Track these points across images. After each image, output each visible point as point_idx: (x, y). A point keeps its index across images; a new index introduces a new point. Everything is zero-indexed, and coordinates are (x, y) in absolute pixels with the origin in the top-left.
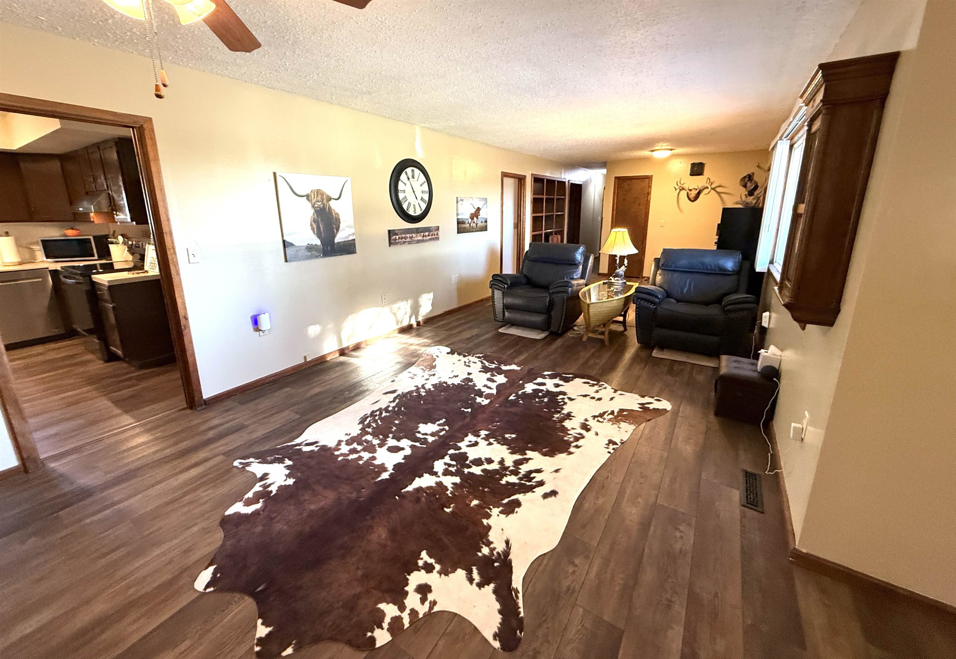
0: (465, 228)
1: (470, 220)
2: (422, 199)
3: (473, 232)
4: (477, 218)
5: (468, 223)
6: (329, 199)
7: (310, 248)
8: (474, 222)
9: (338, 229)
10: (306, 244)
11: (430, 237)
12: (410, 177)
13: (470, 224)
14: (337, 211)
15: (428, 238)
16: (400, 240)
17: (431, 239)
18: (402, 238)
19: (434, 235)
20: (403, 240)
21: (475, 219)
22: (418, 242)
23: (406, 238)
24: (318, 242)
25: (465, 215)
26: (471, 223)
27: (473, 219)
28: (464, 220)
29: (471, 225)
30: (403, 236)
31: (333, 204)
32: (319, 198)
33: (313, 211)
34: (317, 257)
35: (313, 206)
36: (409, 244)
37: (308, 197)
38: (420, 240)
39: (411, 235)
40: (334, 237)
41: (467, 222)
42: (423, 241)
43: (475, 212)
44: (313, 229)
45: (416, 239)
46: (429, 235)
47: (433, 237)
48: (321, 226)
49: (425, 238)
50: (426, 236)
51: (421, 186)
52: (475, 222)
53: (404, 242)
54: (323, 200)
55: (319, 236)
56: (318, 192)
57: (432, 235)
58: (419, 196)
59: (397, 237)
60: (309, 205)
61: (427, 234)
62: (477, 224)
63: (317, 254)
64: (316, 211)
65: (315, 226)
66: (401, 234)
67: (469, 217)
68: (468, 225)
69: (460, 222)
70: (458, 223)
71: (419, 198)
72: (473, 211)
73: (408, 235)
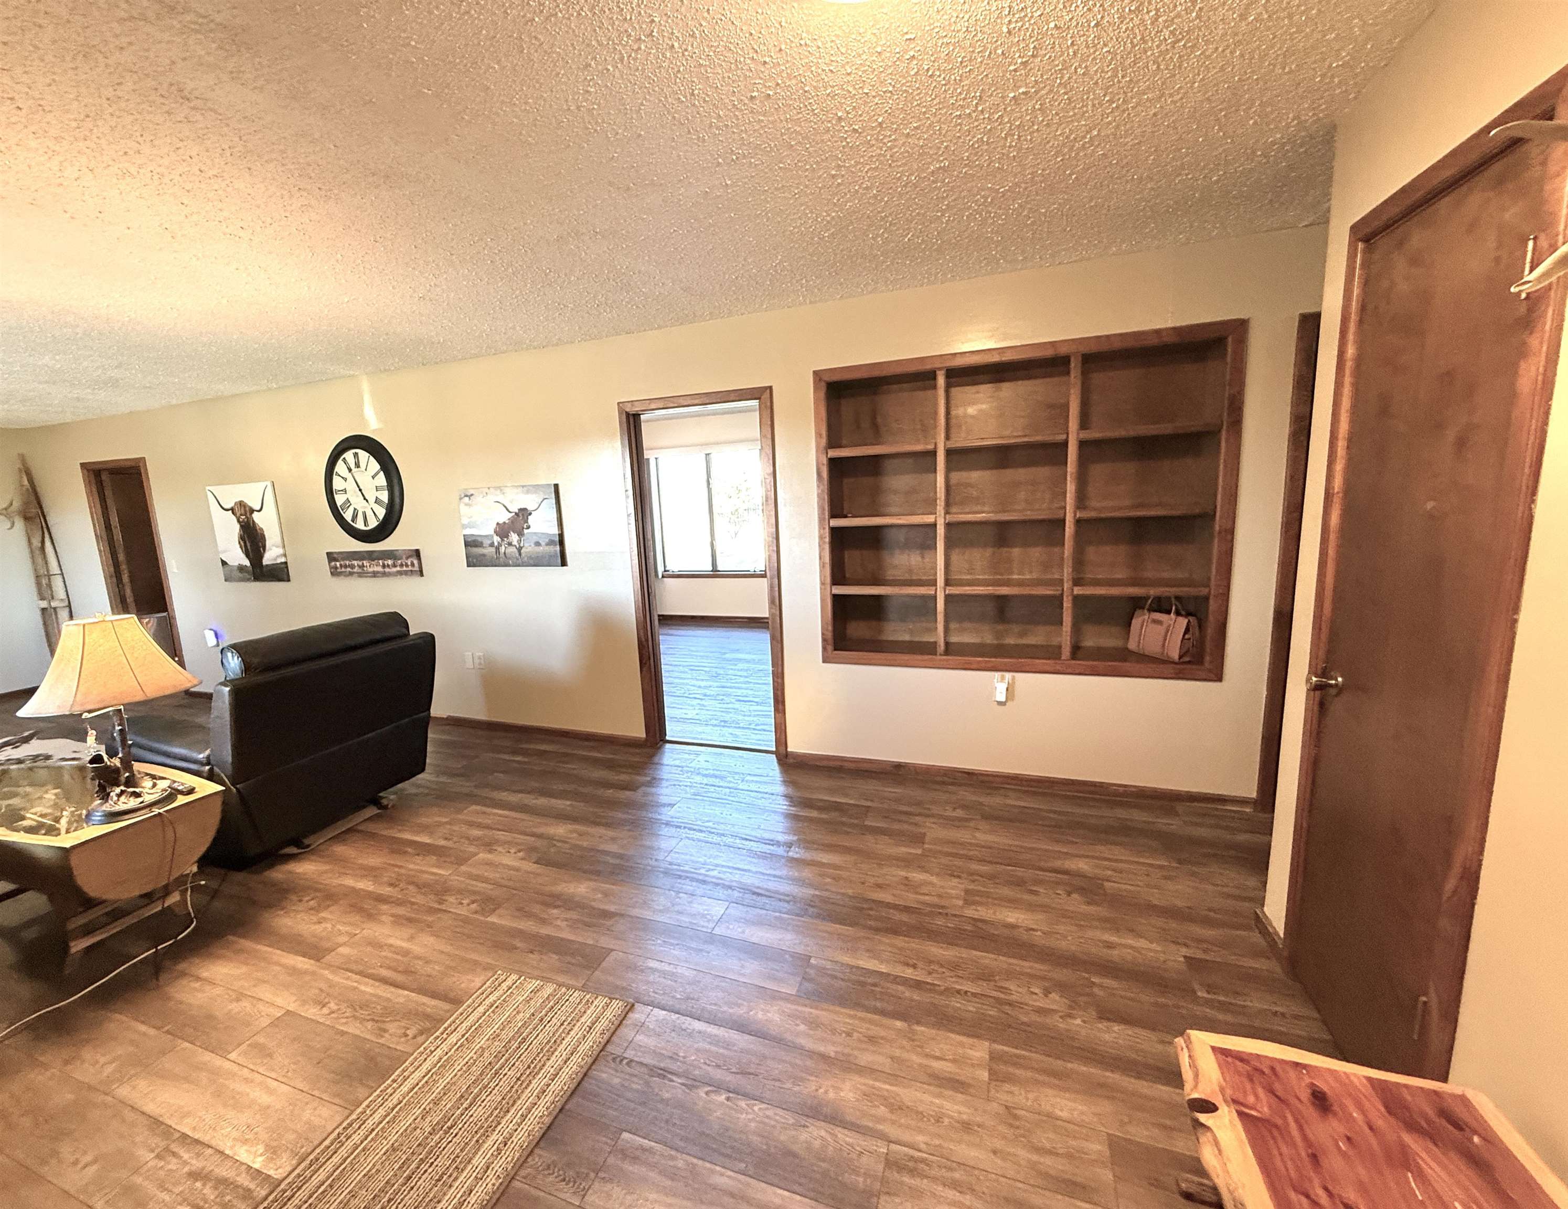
0: (484, 555)
1: (497, 539)
2: (377, 501)
3: (506, 565)
4: (520, 534)
5: (492, 545)
6: (252, 511)
7: (241, 568)
8: (510, 544)
9: (264, 550)
10: (236, 564)
11: (398, 569)
12: (352, 466)
13: (498, 549)
14: (261, 526)
15: (394, 570)
16: (343, 570)
17: (400, 573)
18: (346, 566)
19: (407, 566)
20: (349, 569)
21: (514, 538)
22: (375, 575)
23: (352, 567)
24: (247, 563)
25: (485, 528)
26: (500, 545)
27: (507, 537)
28: (479, 539)
29: (502, 549)
30: (347, 563)
31: (255, 516)
32: (243, 512)
33: (238, 526)
34: (248, 580)
35: (238, 521)
36: (360, 576)
37: (232, 509)
38: (378, 572)
39: (360, 563)
40: (262, 557)
41: (487, 542)
42: (384, 574)
43: (513, 521)
44: (241, 547)
45: (371, 570)
46: (395, 566)
47: (405, 568)
48: (248, 544)
49: (387, 570)
50: (388, 566)
51: (373, 477)
52: (515, 543)
53: (351, 574)
54: (245, 511)
55: (247, 556)
56: (241, 504)
57: (402, 565)
58: (371, 496)
59: (338, 564)
60: (234, 519)
61: (390, 562)
62: (520, 549)
63: (248, 577)
64: (241, 526)
65: (242, 543)
66: (343, 559)
67: (492, 532)
68: (493, 550)
69: (471, 543)
70: (467, 544)
71: (372, 500)
72: (505, 517)
73: (355, 563)
